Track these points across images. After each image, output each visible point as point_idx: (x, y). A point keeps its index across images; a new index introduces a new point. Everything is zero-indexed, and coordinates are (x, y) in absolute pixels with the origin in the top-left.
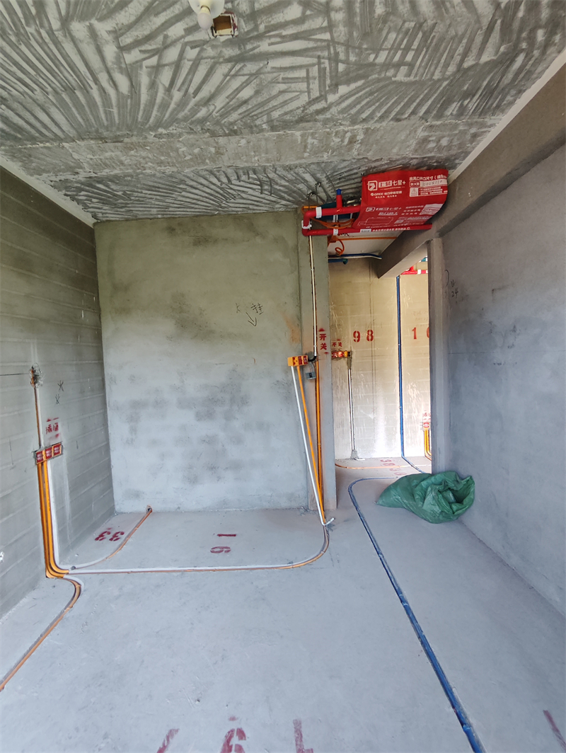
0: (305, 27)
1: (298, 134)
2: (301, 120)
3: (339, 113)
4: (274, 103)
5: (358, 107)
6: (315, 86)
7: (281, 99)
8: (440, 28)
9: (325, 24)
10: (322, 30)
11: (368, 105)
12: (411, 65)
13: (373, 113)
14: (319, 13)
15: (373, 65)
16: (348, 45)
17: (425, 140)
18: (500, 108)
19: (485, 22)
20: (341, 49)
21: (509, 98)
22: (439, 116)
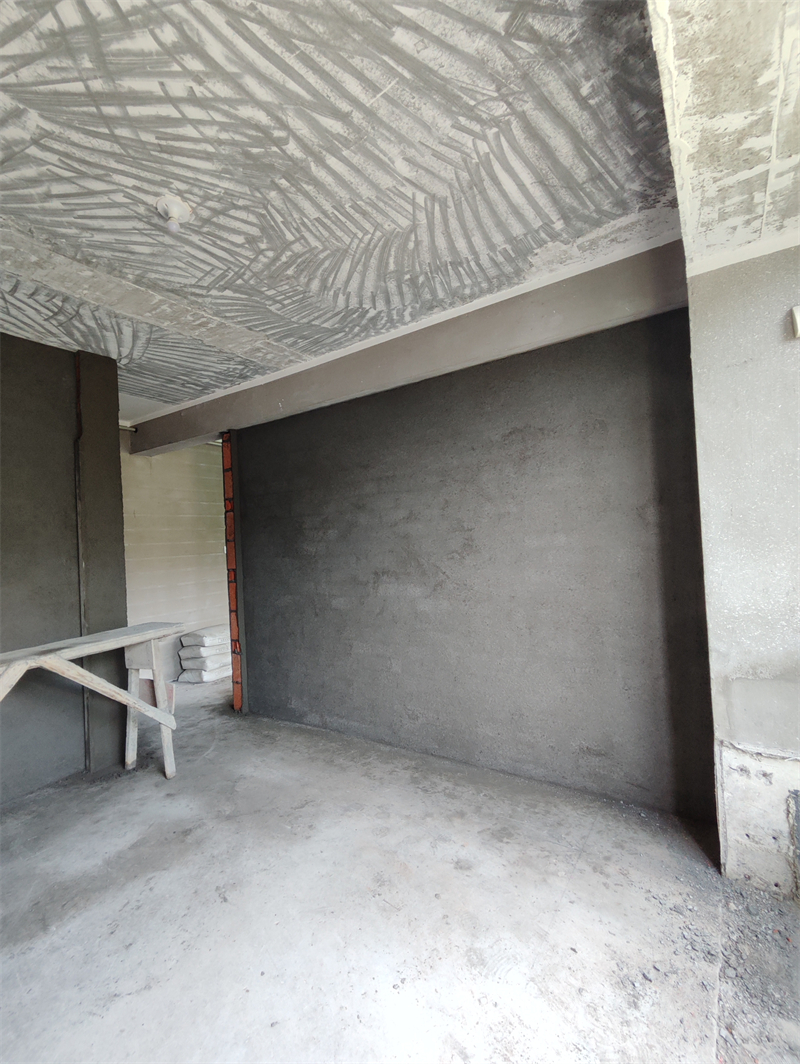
0: (238, 250)
1: (158, 297)
2: (172, 291)
3: (211, 303)
4: (160, 269)
5: (229, 308)
6: (208, 280)
7: (171, 270)
8: (314, 300)
9: (252, 257)
10: (247, 258)
11: (237, 311)
12: (284, 306)
13: (237, 316)
14: (254, 250)
15: (262, 293)
16: (255, 275)
17: (258, 350)
18: (315, 353)
19: (337, 310)
20: (248, 273)
21: (323, 350)
22: (277, 340)
